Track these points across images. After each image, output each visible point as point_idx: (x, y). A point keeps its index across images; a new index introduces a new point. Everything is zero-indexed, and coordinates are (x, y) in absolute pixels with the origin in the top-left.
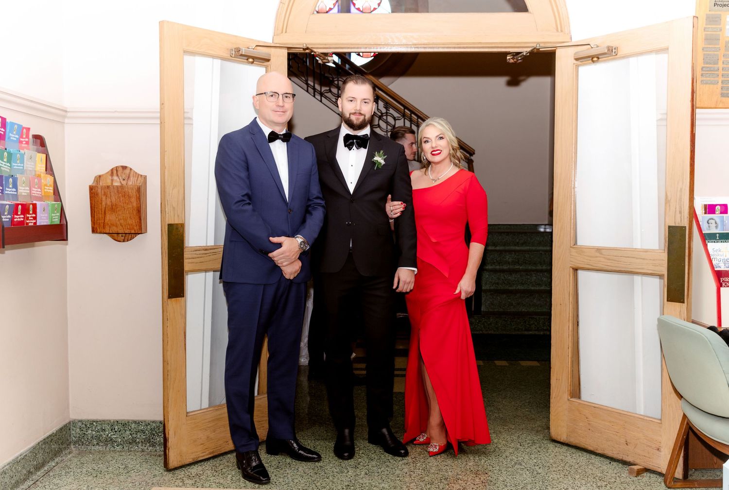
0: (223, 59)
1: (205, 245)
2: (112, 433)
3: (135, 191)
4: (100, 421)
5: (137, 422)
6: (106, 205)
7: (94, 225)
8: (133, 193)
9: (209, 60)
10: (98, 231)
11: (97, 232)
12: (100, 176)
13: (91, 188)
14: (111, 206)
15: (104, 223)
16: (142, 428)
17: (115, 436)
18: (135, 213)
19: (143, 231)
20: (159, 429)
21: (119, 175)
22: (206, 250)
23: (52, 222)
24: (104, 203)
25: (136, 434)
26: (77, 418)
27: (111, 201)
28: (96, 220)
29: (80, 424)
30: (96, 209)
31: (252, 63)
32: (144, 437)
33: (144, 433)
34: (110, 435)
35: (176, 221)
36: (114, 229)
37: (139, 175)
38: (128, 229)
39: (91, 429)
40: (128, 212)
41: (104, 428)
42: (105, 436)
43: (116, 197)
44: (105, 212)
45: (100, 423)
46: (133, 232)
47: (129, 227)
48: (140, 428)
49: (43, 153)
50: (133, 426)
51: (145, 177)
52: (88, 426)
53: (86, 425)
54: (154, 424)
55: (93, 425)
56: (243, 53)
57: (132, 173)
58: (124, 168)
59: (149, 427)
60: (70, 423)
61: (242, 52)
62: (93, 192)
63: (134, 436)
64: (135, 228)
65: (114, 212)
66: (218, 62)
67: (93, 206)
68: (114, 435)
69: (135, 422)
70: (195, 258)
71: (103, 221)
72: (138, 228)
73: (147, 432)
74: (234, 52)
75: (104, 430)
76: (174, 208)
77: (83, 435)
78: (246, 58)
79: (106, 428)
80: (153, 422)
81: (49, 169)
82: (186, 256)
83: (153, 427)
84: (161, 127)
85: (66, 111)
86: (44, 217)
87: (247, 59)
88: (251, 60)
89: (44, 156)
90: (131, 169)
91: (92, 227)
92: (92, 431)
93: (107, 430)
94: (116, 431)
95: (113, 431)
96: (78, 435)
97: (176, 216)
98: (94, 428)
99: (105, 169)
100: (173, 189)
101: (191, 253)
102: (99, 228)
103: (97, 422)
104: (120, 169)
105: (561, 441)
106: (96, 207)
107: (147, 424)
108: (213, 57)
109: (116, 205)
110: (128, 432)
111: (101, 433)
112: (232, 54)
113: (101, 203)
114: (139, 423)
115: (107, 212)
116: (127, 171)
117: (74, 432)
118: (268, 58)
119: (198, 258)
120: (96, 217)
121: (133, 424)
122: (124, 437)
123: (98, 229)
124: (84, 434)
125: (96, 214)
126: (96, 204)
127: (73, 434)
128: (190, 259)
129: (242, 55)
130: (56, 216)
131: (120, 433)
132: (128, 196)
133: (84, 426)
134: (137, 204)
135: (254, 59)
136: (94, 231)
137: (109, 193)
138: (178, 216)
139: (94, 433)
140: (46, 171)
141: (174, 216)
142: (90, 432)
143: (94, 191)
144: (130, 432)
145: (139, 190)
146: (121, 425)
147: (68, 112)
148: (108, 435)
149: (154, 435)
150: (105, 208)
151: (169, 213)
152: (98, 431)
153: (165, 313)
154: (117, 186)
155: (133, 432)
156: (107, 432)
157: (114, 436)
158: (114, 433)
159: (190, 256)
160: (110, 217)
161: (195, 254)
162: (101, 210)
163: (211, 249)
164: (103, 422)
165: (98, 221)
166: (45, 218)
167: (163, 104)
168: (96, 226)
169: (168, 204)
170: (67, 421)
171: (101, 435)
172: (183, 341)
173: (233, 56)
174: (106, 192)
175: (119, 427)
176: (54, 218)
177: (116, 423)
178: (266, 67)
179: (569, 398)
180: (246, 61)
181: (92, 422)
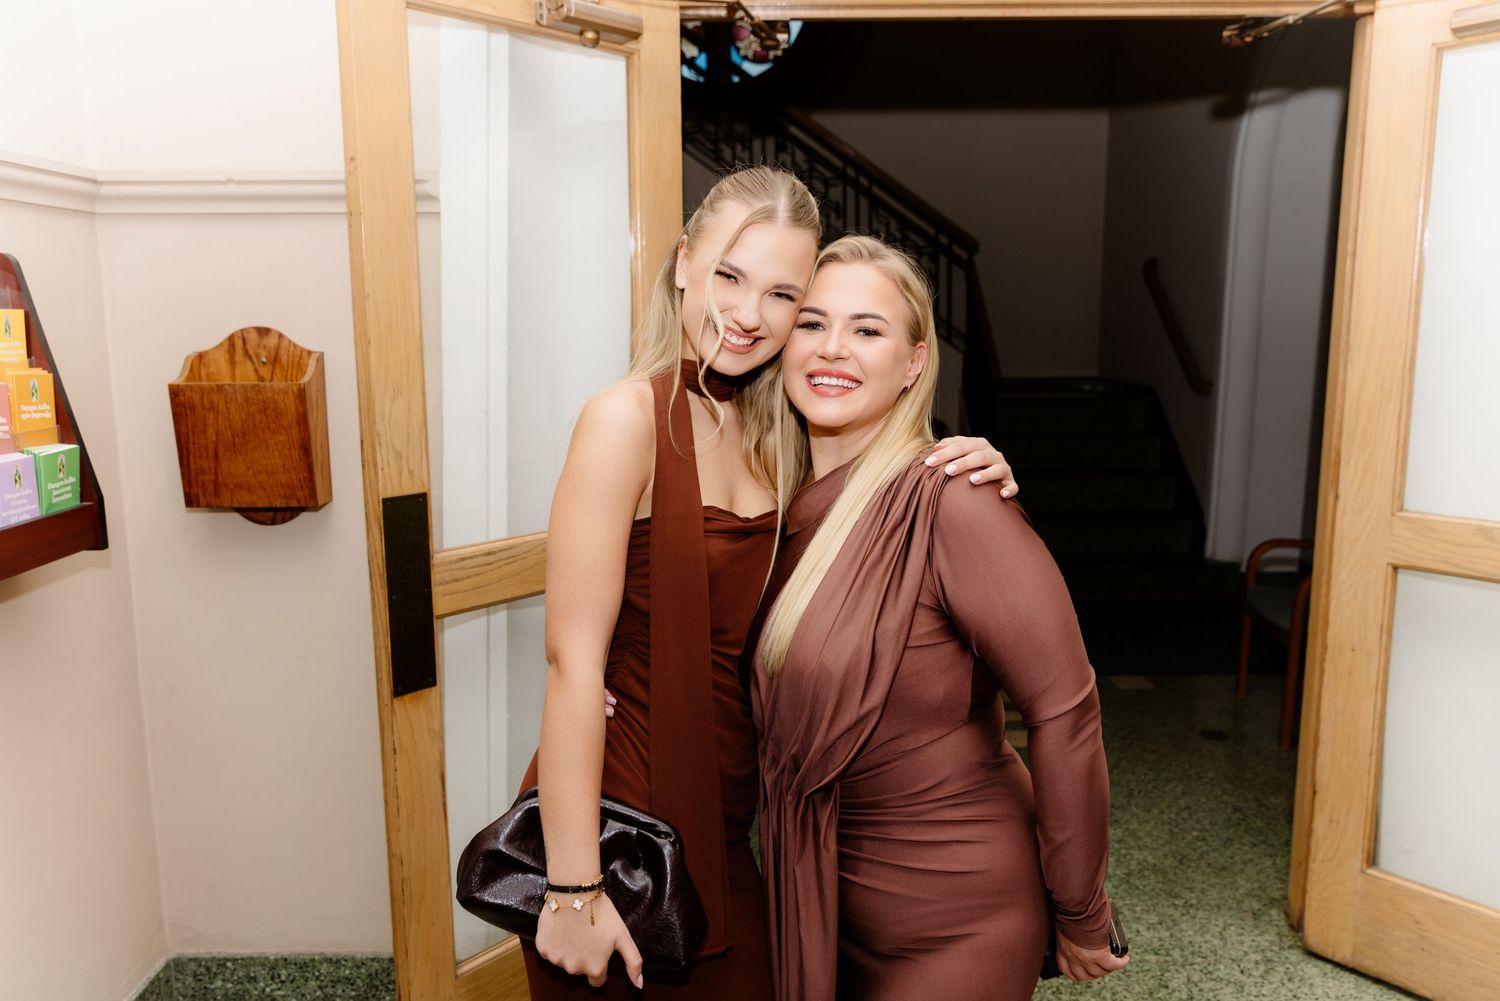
0: (515, 29)
1: (484, 540)
2: (274, 986)
3: (292, 397)
4: (242, 959)
5: (334, 959)
6: (217, 435)
7: (190, 486)
8: (289, 404)
9: (477, 35)
10: (203, 500)
11: (198, 506)
12: (201, 356)
13: (175, 392)
14: (231, 438)
15: (216, 483)
16: (347, 972)
17: (281, 993)
18: (295, 454)
19: (321, 501)
20: (388, 975)
21: (251, 352)
22: (489, 554)
23: (51, 505)
24: (211, 431)
25: (333, 987)
26: (186, 952)
27: (231, 426)
28: (193, 474)
29: (193, 966)
30: (191, 446)
31: (595, 43)
32: (353, 993)
33: (352, 984)
34: (268, 990)
35: (407, 489)
36: (246, 499)
37: (302, 350)
38: (279, 496)
39: (220, 976)
40: (277, 453)
41: (252, 975)
42: (256, 993)
43: (243, 415)
44: (216, 454)
45: (244, 963)
46: (294, 504)
47: (282, 492)
48: (342, 974)
49: (15, 306)
50: (324, 968)
51: (321, 359)
52: (214, 970)
53: (208, 969)
54: (376, 964)
55: (227, 968)
56: (573, 14)
57: (284, 344)
58: (263, 332)
59: (363, 971)
60: (167, 967)
61: (569, 10)
62: (182, 402)
63: (329, 990)
64: (300, 494)
65: (240, 453)
66: (502, 40)
67: (182, 437)
68: (279, 989)
69: (329, 961)
70: (462, 579)
71: (213, 477)
72: (306, 492)
73: (359, 981)
74: (545, 12)
75: (254, 979)
76: (398, 454)
77: (202, 992)
78: (577, 28)
79: (258, 975)
80: (373, 960)
81: (37, 349)
82: (436, 577)
83: (373, 970)
84: (350, 226)
85: (95, 182)
86: (18, 499)
87: (581, 33)
88: (590, 35)
89: (20, 313)
90: (281, 336)
91: (185, 492)
92: (224, 980)
93: (261, 979)
94: (283, 982)
95: (277, 980)
96: (191, 992)
97: (405, 474)
98: (228, 975)
99: (210, 338)
100: (393, 401)
101: (449, 567)
102: (204, 496)
103: (234, 961)
104: (253, 337)
105: (1337, 959)
106: (191, 441)
107: (359, 964)
108: (492, 24)
109: (244, 434)
110: (313, 984)
111: (248, 986)
112: (541, 16)
113: (204, 431)
114: (338, 961)
115: (221, 454)
116: (272, 341)
117: (179, 985)
118: (635, 30)
119: (469, 577)
120: (193, 466)
121: (325, 965)
122: (303, 995)
123: (201, 497)
124: (205, 988)
125: (191, 459)
126: (191, 434)
127: (177, 988)
128: (447, 583)
129: (568, 19)
130: (65, 486)
131: (295, 985)
132: (275, 410)
133: (203, 970)
134: (299, 431)
135: (598, 33)
136: (191, 501)
137: (222, 404)
138: (411, 473)
139: (230, 985)
140: (29, 356)
141: (400, 475)
142: (220, 983)
143: (182, 398)
144: (318, 983)
145: (301, 395)
146: (293, 967)
147: (102, 183)
148: (264, 990)
149: (377, 988)
150: (216, 444)
151: (386, 469)
152: (239, 982)
153: (388, 733)
154: (244, 388)
155: (324, 984)
156: (262, 984)
157: (278, 993)
158: (280, 985)
159: (448, 576)
160: (235, 468)
161: (461, 569)
162: (206, 448)
163: (501, 551)
164: (248, 962)
165: (200, 479)
166: (24, 501)
167: (352, 159)
168: (195, 490)
169: (380, 444)
170: (159, 965)
171: (247, 991)
172: (440, 797)
173: (544, 22)
174: (215, 400)
175: (290, 971)
176: (55, 493)
177: (281, 963)
178: (629, 56)
179: (1365, 866)
180: (578, 37)
181: (222, 963)
